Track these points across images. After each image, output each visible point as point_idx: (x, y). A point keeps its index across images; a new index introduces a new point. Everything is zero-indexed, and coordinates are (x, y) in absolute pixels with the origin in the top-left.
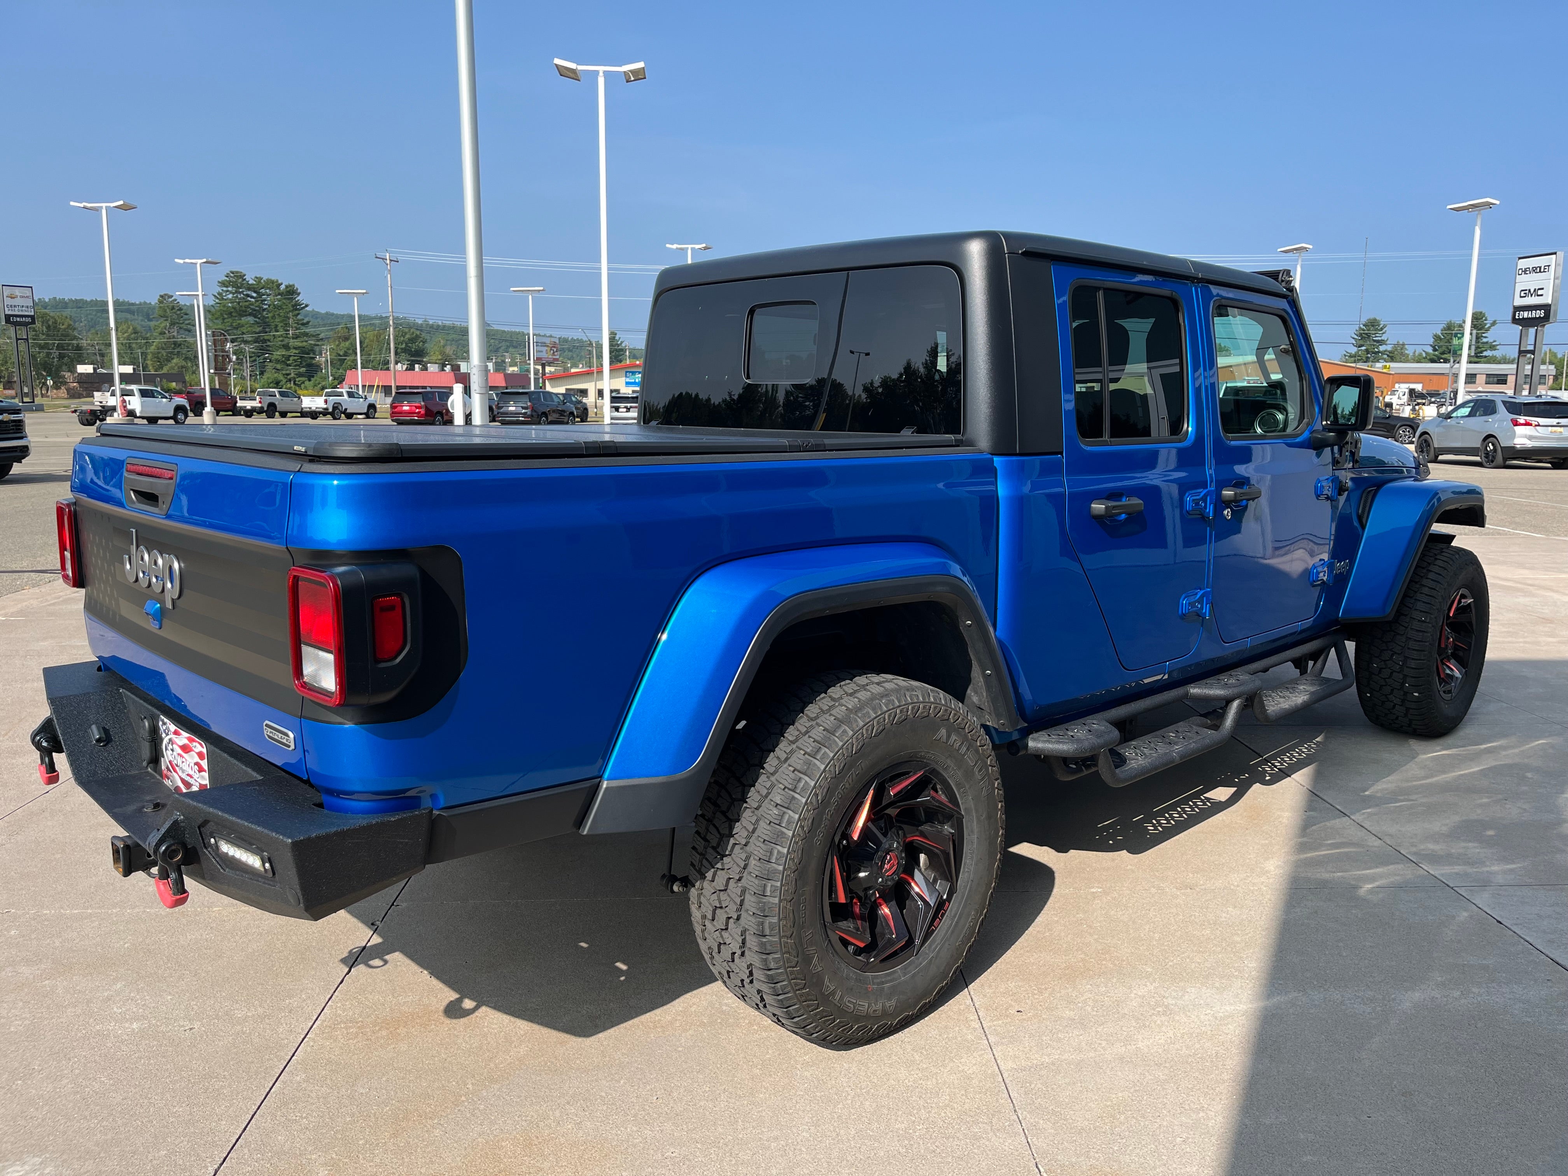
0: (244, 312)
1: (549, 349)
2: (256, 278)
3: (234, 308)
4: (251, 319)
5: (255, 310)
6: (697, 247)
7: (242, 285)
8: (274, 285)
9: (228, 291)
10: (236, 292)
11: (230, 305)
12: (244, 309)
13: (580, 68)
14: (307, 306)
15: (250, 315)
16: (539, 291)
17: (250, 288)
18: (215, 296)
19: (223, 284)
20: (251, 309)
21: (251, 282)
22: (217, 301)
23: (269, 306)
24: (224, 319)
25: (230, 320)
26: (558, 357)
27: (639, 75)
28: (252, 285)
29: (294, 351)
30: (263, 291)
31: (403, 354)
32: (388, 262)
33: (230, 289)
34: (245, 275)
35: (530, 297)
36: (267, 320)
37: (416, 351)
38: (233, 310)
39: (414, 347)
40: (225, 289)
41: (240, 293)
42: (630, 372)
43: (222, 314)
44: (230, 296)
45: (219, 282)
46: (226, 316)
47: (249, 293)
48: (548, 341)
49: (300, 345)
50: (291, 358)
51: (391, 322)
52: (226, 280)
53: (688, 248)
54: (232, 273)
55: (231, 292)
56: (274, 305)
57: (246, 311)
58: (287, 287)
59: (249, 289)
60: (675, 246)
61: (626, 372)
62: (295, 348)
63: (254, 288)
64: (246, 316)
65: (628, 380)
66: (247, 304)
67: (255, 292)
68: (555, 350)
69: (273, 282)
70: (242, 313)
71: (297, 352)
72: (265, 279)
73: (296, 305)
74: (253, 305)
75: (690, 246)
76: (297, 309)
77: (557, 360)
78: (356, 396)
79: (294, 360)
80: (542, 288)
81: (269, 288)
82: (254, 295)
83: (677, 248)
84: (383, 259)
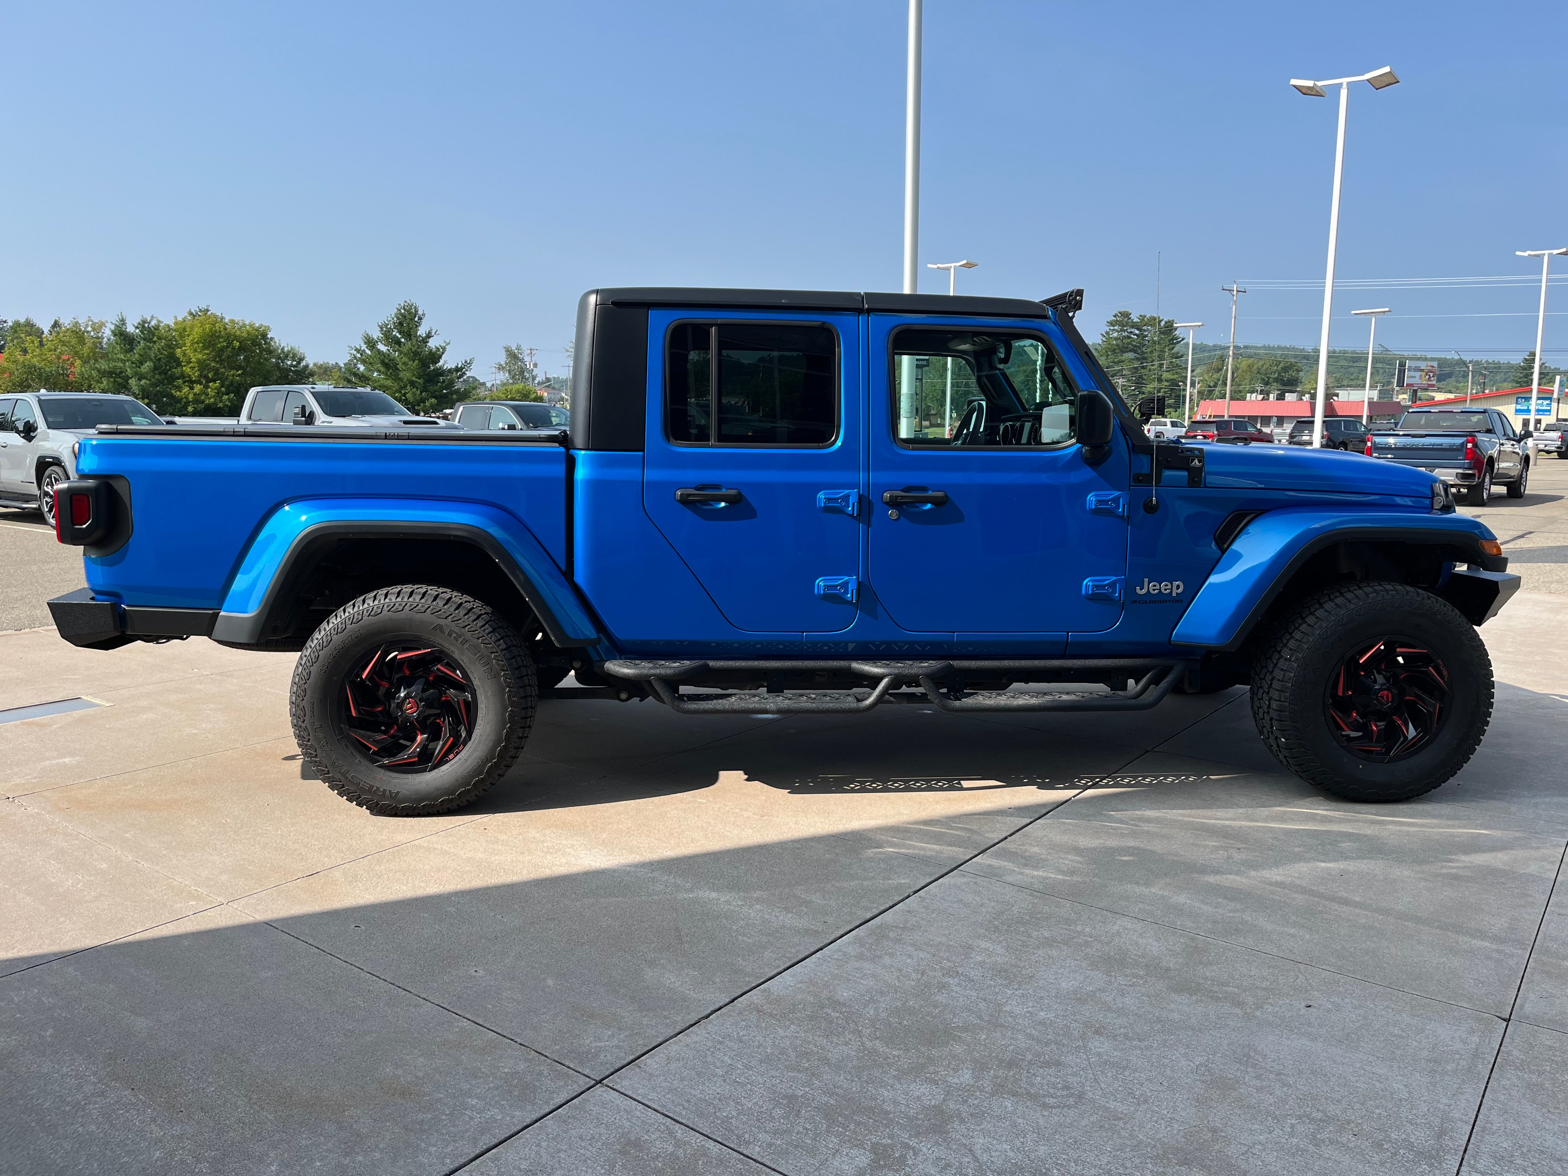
0: (1126, 348)
1: (1423, 374)
2: (1141, 316)
3: (1117, 345)
4: (1131, 355)
5: (1136, 346)
6: (1555, 252)
7: (1127, 323)
8: (1153, 321)
9: (1114, 330)
10: (1121, 330)
11: (1114, 342)
12: (1126, 345)
13: (1320, 84)
14: (1183, 339)
15: (1131, 351)
16: (1384, 312)
17: (1135, 326)
18: (1102, 335)
19: (1111, 324)
20: (1132, 345)
21: (1136, 320)
22: (1104, 339)
23: (1149, 341)
24: (1108, 356)
25: (1113, 356)
26: (1434, 382)
27: (1389, 81)
28: (1136, 322)
29: (1166, 384)
30: (1145, 328)
31: (1275, 384)
32: (1235, 293)
33: (1116, 328)
34: (1130, 314)
35: (1373, 319)
36: (1146, 355)
37: (1288, 380)
38: (1116, 347)
39: (1286, 376)
40: (1112, 328)
41: (1124, 331)
42: (1522, 398)
43: (1106, 352)
44: (1115, 335)
45: (1108, 322)
46: (1109, 353)
47: (1132, 330)
48: (1423, 365)
49: (1172, 377)
50: (1162, 391)
51: (1231, 353)
52: (1114, 320)
53: (1544, 254)
54: (1120, 313)
55: (1117, 331)
56: (1153, 340)
57: (1127, 348)
58: (1166, 323)
59: (1133, 327)
60: (1526, 254)
61: (1518, 398)
62: (1167, 381)
63: (1137, 326)
64: (1127, 352)
65: (1519, 407)
66: (1129, 341)
67: (1138, 329)
68: (1431, 375)
69: (1155, 319)
70: (1124, 350)
71: (1167, 384)
72: (1148, 317)
73: (1172, 340)
74: (1134, 341)
75: (1547, 252)
76: (1173, 344)
77: (1433, 386)
78: (1179, 425)
79: (1164, 392)
80: (1387, 309)
81: (1151, 325)
82: (1137, 332)
83: (1529, 255)
84: (1229, 290)
